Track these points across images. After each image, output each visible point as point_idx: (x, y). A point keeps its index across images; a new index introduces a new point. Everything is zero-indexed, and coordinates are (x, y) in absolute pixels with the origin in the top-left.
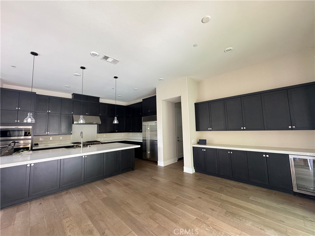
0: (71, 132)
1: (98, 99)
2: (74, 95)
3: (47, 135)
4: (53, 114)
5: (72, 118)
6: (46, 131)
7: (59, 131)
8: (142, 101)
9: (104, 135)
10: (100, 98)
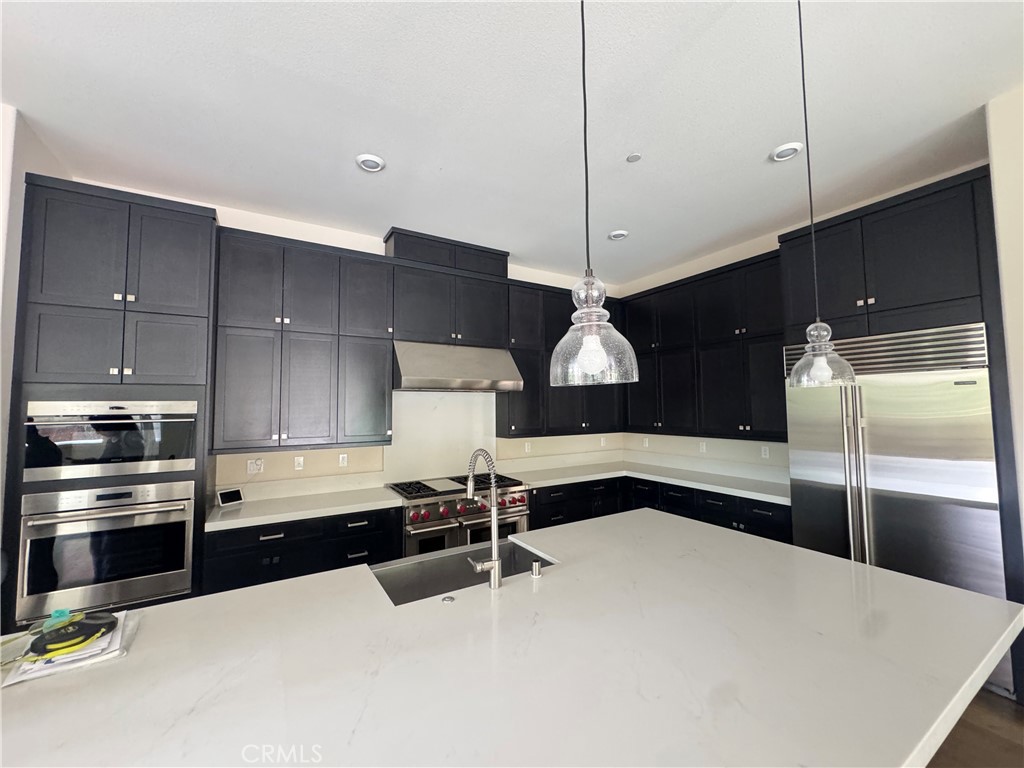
0: (389, 433)
1: (500, 258)
2: (397, 236)
3: (280, 447)
4: (304, 337)
5: (389, 357)
6: (275, 427)
7: (333, 425)
8: (776, 246)
9: (528, 444)
10: (508, 254)
